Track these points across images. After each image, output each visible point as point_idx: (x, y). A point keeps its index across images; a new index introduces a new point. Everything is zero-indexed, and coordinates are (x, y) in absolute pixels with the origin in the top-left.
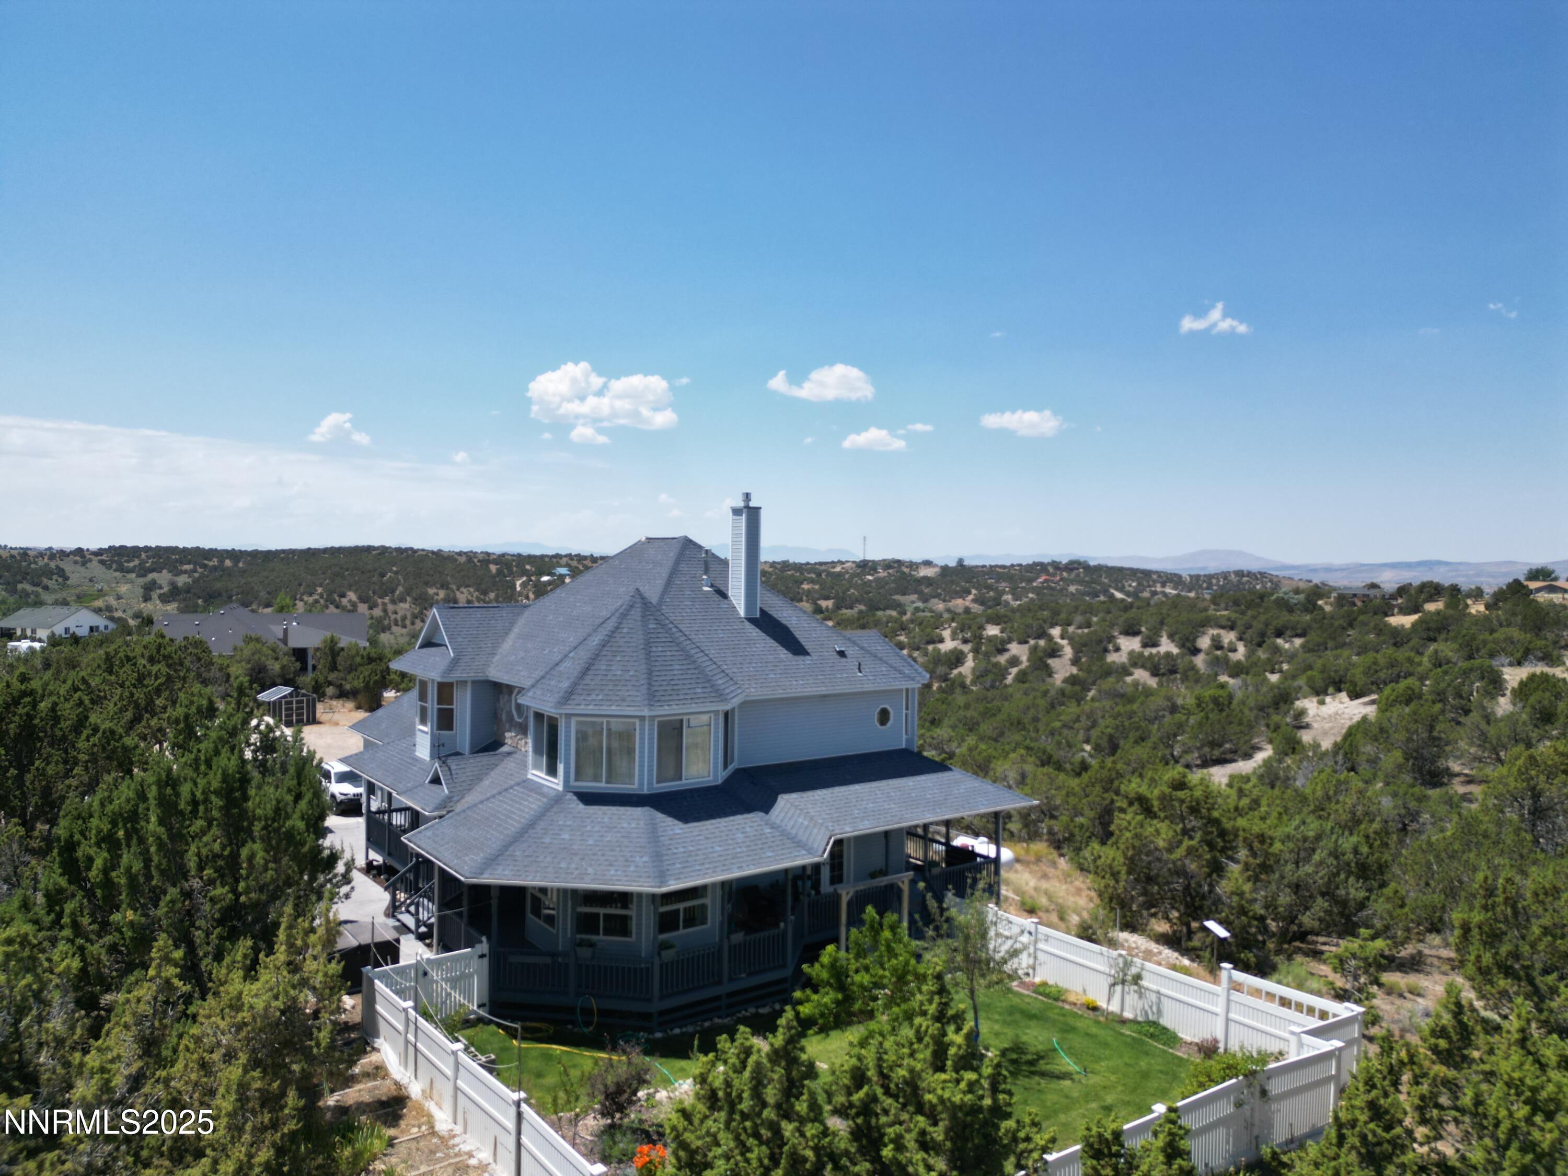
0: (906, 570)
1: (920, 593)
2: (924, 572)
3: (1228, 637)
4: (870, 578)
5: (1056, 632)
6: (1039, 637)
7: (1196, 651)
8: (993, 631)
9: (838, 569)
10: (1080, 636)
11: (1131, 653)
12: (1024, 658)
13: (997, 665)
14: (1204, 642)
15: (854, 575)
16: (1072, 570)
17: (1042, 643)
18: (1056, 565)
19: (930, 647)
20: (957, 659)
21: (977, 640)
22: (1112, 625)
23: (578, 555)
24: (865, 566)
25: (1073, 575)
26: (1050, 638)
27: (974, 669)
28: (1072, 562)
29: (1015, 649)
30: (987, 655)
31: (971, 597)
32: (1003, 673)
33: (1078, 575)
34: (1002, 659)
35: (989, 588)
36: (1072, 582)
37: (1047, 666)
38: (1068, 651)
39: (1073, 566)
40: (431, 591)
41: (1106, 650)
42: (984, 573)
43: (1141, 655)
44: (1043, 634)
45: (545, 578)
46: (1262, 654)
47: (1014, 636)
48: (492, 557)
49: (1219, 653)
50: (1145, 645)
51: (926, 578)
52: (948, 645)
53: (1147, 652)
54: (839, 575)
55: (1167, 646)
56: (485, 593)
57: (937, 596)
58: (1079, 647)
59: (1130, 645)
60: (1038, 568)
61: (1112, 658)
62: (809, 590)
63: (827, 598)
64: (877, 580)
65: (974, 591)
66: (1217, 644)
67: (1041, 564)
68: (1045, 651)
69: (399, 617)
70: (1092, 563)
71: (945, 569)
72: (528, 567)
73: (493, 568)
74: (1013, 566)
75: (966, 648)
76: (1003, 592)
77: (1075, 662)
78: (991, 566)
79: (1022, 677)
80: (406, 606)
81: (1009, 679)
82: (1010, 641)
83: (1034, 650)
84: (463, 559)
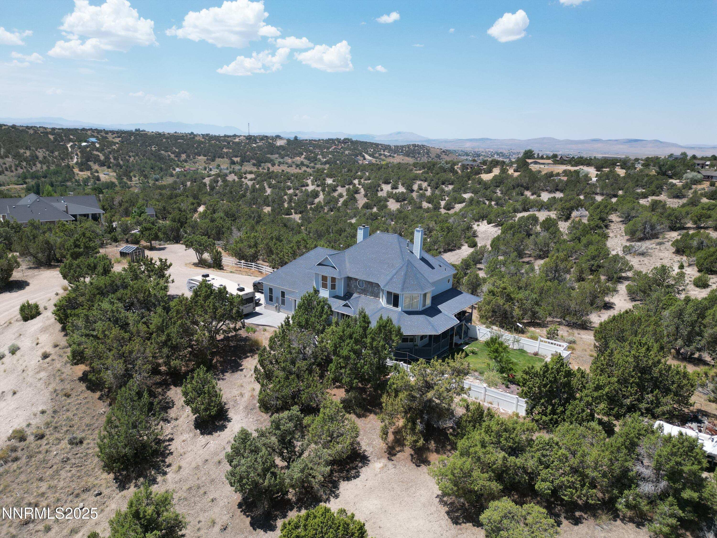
0: (271, 141)
1: (279, 154)
2: (279, 143)
3: (425, 185)
4: (254, 145)
5: (356, 182)
6: (349, 184)
7: (412, 191)
8: (329, 181)
9: (237, 140)
10: (367, 184)
11: (388, 192)
12: (345, 194)
13: (334, 197)
14: (415, 187)
15: (246, 144)
16: (346, 143)
17: (351, 187)
18: (338, 140)
19: (304, 189)
20: (316, 195)
21: (323, 185)
22: (380, 179)
23: (96, 129)
24: (250, 139)
25: (346, 146)
26: (354, 185)
27: (324, 199)
28: (345, 139)
29: (340, 190)
30: (329, 193)
31: (303, 156)
32: (337, 201)
33: (348, 145)
34: (336, 194)
35: (311, 152)
36: (346, 149)
37: (355, 197)
38: (362, 191)
39: (346, 141)
40: (22, 151)
41: (377, 191)
42: (307, 144)
43: (392, 193)
44: (351, 183)
45: (84, 144)
46: (437, 192)
47: (339, 184)
48: (49, 130)
49: (421, 192)
50: (393, 188)
51: (281, 146)
52: (311, 188)
53: (395, 191)
54: (239, 144)
55: (401, 189)
56: (53, 152)
57: (288, 155)
58: (367, 188)
59: (387, 188)
60: (331, 142)
61: (380, 194)
62: (227, 152)
63: (236, 157)
64: (258, 147)
65: (304, 154)
66: (420, 188)
67: (332, 140)
68: (353, 191)
69: (7, 166)
70: (354, 139)
71: (289, 141)
72: (71, 137)
73: (51, 137)
74: (319, 140)
75: (319, 189)
76: (318, 154)
77: (366, 196)
78: (310, 140)
79: (345, 203)
80: (10, 160)
81: (340, 204)
82: (337, 186)
83: (348, 190)
84: (31, 132)
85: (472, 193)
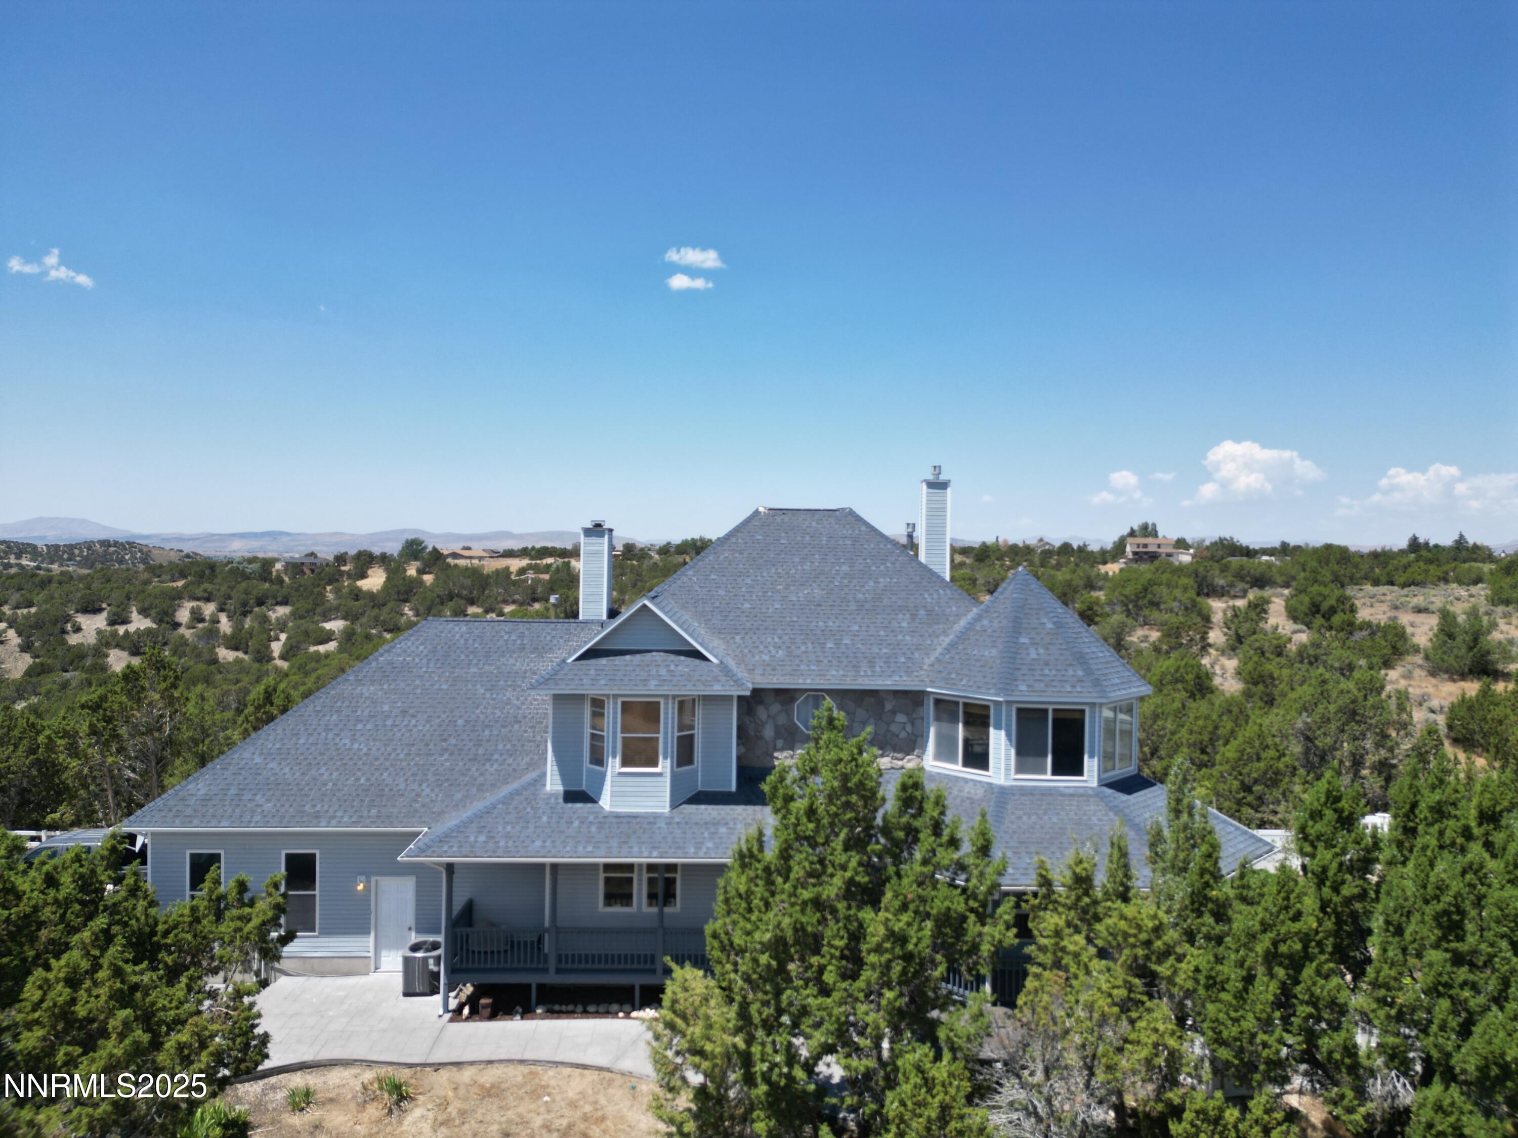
3: (208, 609)
7: (176, 625)
14: (183, 616)
49: (202, 625)
50: (113, 623)
59: (94, 623)
66: (198, 617)
85: (345, 618)
